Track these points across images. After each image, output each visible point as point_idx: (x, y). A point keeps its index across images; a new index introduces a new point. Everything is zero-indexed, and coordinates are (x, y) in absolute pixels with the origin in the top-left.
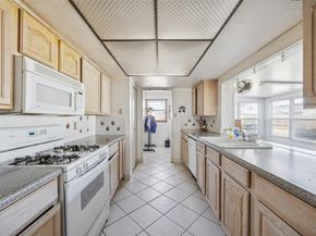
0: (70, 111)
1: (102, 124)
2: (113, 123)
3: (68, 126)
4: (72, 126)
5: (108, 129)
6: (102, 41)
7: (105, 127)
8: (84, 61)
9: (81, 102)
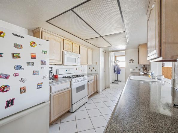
0: (75, 64)
1: (89, 68)
2: (93, 68)
3: (77, 69)
4: (78, 69)
5: (91, 71)
6: (84, 40)
7: (90, 70)
8: (80, 46)
9: (79, 61)
